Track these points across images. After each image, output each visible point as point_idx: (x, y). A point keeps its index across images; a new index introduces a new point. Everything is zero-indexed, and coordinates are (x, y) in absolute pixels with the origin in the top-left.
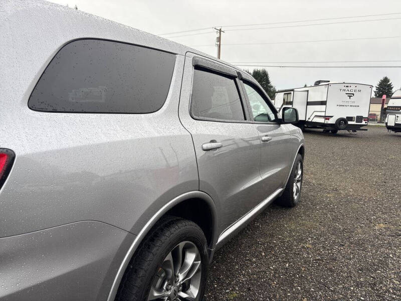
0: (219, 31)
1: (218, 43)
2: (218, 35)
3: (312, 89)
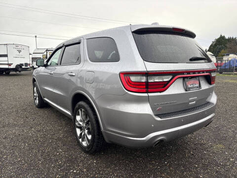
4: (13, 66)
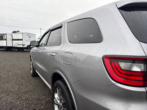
3: (14, 34)
4: (25, 46)
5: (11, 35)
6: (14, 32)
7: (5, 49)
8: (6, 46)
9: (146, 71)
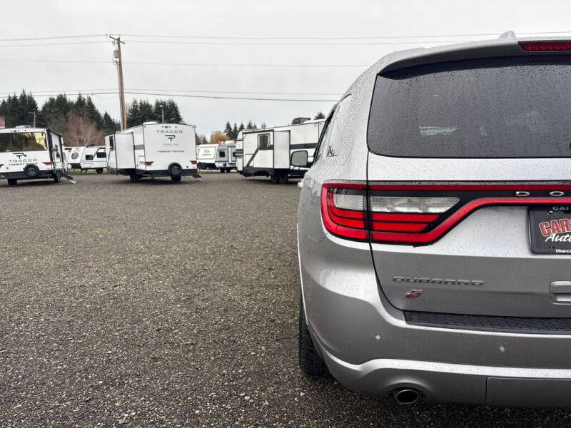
0: (116, 41)
1: (118, 60)
2: (116, 48)
3: (294, 129)
5: (288, 133)
6: (297, 121)
7: (269, 178)
8: (272, 167)
9: (366, 209)
